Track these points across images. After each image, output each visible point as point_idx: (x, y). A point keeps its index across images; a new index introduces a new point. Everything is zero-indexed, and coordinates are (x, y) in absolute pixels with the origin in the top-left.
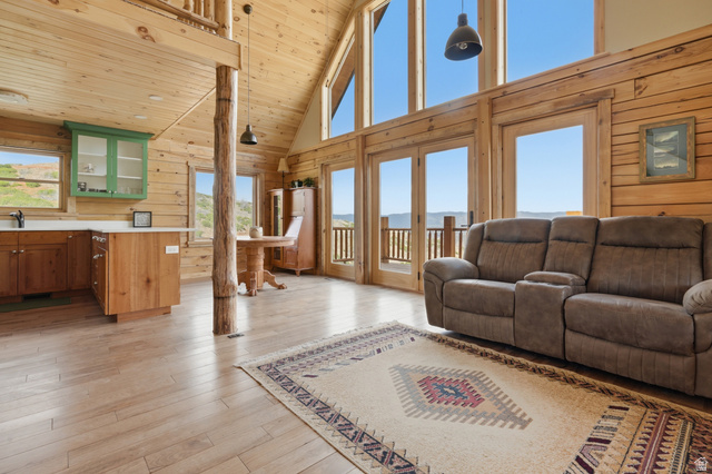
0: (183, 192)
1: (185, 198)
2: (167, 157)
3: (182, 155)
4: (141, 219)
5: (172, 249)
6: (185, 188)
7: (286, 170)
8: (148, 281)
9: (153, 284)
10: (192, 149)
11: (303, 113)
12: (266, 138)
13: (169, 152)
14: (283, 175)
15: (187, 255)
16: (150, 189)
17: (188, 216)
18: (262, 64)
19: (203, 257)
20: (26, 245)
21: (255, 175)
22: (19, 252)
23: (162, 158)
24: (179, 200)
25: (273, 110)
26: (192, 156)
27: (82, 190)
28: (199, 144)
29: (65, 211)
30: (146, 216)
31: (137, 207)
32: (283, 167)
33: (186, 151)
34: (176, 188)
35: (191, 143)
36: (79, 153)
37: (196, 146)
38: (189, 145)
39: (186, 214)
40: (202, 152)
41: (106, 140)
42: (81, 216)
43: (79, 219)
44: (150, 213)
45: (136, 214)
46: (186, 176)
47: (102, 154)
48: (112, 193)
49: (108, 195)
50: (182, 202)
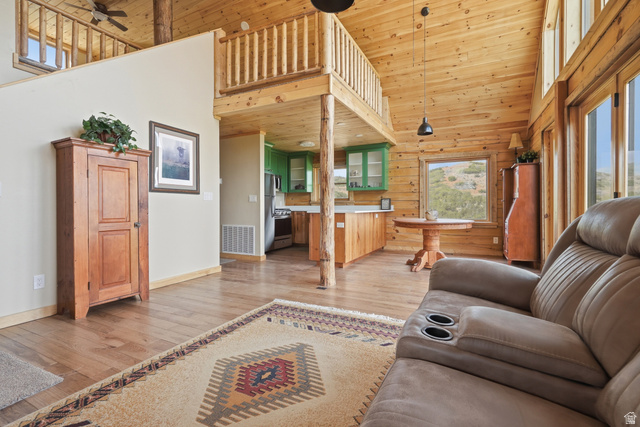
0: (416, 182)
1: (416, 187)
2: (404, 156)
4: (385, 203)
6: (417, 178)
10: (423, 146)
11: (533, 74)
13: (406, 153)
17: (419, 201)
18: (458, 50)
23: (400, 158)
24: (413, 189)
25: (488, 87)
27: (353, 187)
31: (384, 196)
32: (515, 143)
33: (417, 149)
34: (411, 179)
35: (421, 141)
36: (350, 165)
37: (426, 142)
38: (420, 143)
39: (418, 199)
40: (431, 147)
41: (362, 154)
42: (356, 202)
43: (355, 205)
44: (390, 199)
45: (383, 200)
46: (418, 169)
47: (360, 163)
48: (365, 187)
49: (363, 189)
50: (415, 190)
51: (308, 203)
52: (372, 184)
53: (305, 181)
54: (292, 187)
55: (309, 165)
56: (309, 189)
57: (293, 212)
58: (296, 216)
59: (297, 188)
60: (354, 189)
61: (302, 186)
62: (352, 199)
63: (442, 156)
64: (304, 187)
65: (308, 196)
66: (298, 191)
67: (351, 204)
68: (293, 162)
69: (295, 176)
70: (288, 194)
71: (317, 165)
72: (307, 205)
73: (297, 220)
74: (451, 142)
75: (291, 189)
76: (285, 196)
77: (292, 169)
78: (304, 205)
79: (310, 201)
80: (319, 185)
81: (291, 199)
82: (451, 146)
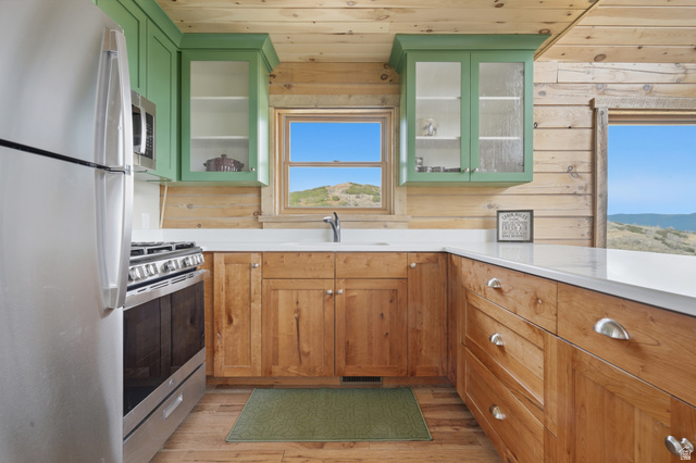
2: (551, 95)
3: (582, 88)
4: (512, 225)
6: (587, 157)
13: (556, 86)
17: (593, 219)
20: (347, 280)
22: (335, 293)
24: (575, 186)
26: (601, 86)
28: (617, 58)
29: (391, 213)
30: (522, 219)
33: (588, 78)
35: (600, 58)
36: (417, 98)
37: (609, 65)
38: (595, 64)
39: (589, 214)
40: (620, 77)
41: (459, 64)
42: (416, 220)
43: (411, 227)
44: (531, 212)
45: (501, 215)
46: (589, 132)
47: (452, 95)
48: (471, 172)
49: (464, 178)
50: (580, 188)
51: (250, 219)
56: (264, 175)
61: (231, 163)
62: (401, 208)
63: (649, 102)
67: (398, 223)
68: (201, 74)
70: (174, 187)
71: (285, 99)
72: (248, 227)
73: (227, 283)
74: (668, 67)
75: (192, 169)
76: (161, 196)
77: (196, 98)
78: (237, 226)
79: (259, 213)
80: (285, 165)
81: (185, 206)
82: (668, 78)
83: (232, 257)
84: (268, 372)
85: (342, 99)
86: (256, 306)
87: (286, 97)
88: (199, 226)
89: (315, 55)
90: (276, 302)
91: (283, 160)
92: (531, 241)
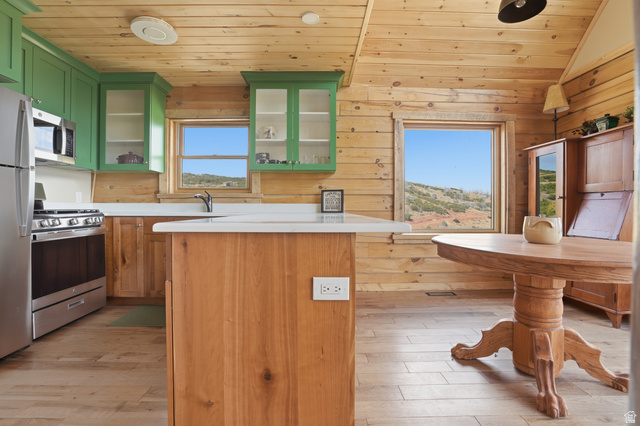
0: (387, 160)
1: (388, 169)
2: (365, 110)
3: (385, 105)
4: (330, 201)
5: (331, 288)
6: (389, 153)
7: (564, 107)
8: (268, 377)
9: (280, 385)
10: (398, 94)
12: (522, 54)
13: (367, 103)
14: (556, 118)
15: (392, 255)
16: (339, 158)
17: (393, 196)
19: (415, 260)
21: (496, 126)
23: (358, 112)
24: (381, 173)
26: (398, 104)
27: (263, 162)
28: (409, 84)
29: (250, 192)
30: (337, 196)
31: (328, 184)
33: (389, 98)
34: (377, 154)
35: (396, 84)
36: (257, 113)
37: (404, 88)
38: (394, 88)
39: (391, 193)
40: (412, 97)
41: (286, 91)
42: (266, 197)
43: (264, 202)
44: (342, 191)
45: (325, 193)
46: (390, 135)
47: (282, 111)
48: (293, 163)
49: (288, 167)
50: (385, 175)
51: (152, 196)
52: (306, 159)
53: (145, 144)
54: (111, 158)
55: (155, 108)
56: (155, 165)
57: (110, 219)
58: (118, 229)
59: (122, 159)
60: (267, 166)
61: (136, 156)
62: (256, 189)
63: (431, 115)
64: (143, 159)
65: (151, 182)
66: (125, 167)
67: (255, 199)
68: (113, 98)
69: (117, 133)
70: (100, 174)
71: (176, 112)
72: (150, 202)
73: (122, 237)
74: (446, 92)
75: (107, 162)
76: (92, 180)
77: (110, 115)
78: (143, 201)
79: (158, 192)
80: (179, 158)
81: (108, 187)
82: (445, 99)
83: (125, 220)
84: (148, 294)
85: (215, 112)
86: (140, 252)
87: (177, 111)
88: (118, 201)
89: (195, 83)
90: (153, 249)
91: (177, 154)
92: (342, 212)
